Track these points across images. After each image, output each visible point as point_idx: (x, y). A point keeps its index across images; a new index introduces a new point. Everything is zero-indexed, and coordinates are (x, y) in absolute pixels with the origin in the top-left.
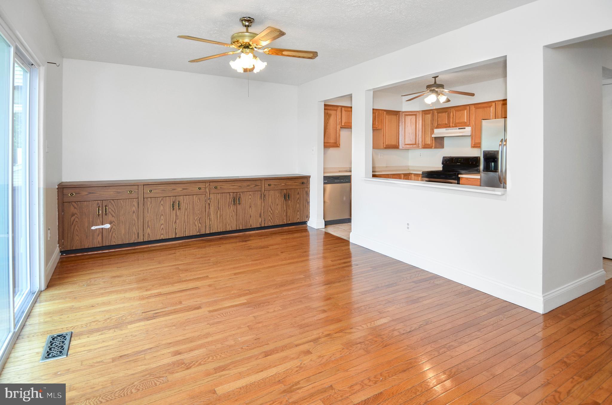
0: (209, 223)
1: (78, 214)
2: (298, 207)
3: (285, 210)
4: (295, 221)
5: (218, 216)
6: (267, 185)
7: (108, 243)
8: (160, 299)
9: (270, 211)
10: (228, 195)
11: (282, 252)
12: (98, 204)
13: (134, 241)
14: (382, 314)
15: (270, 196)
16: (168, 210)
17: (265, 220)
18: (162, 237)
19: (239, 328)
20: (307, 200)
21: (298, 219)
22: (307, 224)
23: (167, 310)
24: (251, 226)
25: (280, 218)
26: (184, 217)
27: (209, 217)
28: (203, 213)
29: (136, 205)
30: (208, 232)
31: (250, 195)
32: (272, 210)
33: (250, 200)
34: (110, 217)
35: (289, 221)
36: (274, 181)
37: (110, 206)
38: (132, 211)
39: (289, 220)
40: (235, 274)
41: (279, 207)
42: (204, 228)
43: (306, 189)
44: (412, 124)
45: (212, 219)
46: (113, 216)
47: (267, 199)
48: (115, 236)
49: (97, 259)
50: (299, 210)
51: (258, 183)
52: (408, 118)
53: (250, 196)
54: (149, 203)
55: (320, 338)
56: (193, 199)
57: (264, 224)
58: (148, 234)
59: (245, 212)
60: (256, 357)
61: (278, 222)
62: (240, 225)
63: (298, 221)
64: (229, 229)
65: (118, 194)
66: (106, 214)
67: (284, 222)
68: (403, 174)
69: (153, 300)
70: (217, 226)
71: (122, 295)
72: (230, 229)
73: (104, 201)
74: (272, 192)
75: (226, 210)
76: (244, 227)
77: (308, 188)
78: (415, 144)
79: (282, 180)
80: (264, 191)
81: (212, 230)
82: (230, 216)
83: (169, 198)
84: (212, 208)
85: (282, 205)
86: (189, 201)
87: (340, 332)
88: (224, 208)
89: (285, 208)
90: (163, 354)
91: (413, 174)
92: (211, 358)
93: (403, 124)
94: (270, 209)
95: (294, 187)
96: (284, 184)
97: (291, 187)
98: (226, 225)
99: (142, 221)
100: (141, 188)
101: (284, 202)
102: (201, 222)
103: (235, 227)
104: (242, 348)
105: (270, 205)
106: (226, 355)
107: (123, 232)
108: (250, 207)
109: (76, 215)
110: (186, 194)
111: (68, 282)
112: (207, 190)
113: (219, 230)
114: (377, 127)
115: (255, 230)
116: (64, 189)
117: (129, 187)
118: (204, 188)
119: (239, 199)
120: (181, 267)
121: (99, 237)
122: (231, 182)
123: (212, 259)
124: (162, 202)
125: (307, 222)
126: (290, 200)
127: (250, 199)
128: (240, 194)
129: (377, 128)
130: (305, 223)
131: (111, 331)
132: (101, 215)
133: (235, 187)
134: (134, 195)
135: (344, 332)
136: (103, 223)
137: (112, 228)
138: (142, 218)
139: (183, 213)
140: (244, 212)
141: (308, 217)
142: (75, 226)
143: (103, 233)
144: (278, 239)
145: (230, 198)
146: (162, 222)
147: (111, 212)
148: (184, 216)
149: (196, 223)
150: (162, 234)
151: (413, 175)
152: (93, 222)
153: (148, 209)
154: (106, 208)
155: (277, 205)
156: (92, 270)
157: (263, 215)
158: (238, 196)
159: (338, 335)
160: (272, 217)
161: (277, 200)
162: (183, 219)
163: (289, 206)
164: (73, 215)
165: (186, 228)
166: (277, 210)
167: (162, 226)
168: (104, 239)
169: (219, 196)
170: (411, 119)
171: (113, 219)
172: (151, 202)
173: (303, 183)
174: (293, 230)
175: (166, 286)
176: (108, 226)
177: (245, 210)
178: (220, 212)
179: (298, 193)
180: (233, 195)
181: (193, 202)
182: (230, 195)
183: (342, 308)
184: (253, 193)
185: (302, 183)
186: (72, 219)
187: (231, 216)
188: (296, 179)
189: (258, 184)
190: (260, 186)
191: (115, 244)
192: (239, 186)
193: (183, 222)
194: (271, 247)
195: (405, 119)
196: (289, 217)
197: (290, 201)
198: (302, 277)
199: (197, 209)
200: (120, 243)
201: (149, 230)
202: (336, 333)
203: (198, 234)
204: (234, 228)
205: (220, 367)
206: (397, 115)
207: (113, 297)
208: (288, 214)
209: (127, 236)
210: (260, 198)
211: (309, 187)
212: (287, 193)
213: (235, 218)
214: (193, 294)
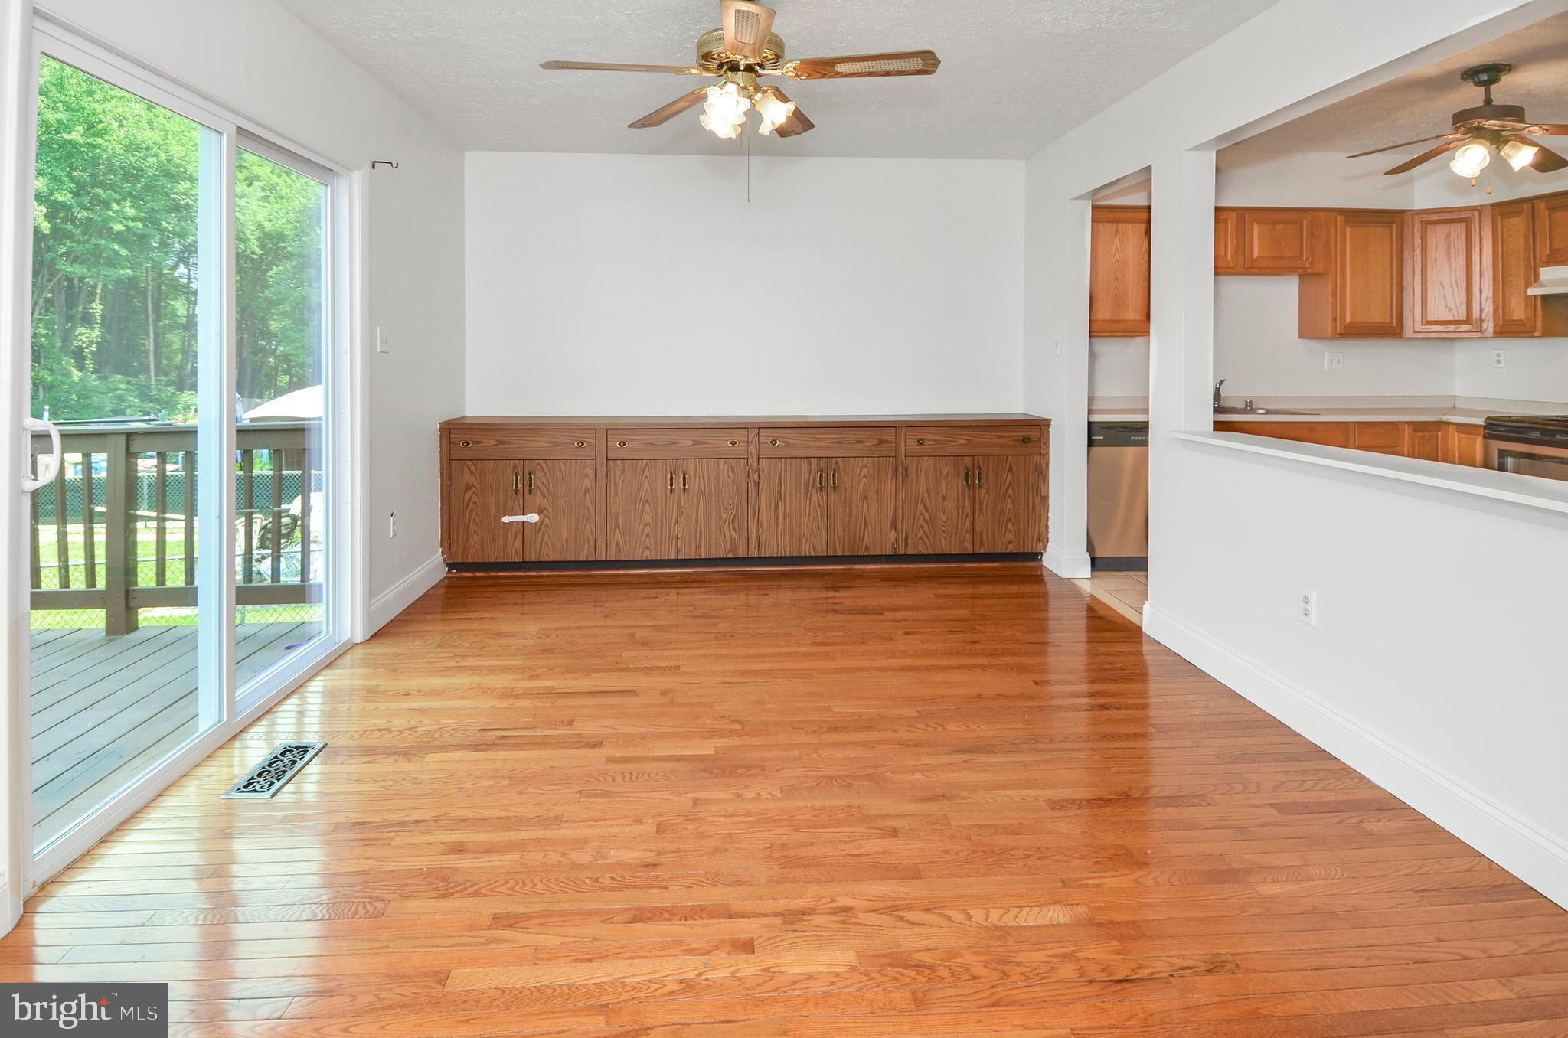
0: (758, 531)
1: (478, 486)
2: (1010, 509)
3: (967, 516)
4: (1000, 548)
5: (780, 515)
6: (913, 444)
7: (535, 557)
8: (539, 704)
9: (921, 514)
10: (804, 463)
11: (907, 634)
12: (515, 467)
13: (587, 557)
14: (1067, 890)
15: (923, 472)
16: (659, 491)
17: (906, 538)
18: (647, 555)
19: (638, 821)
20: (1039, 489)
21: (1010, 542)
22: (1041, 560)
23: (531, 734)
24: (867, 548)
25: (954, 536)
26: (697, 513)
27: (756, 517)
28: (742, 506)
29: (592, 475)
30: (753, 553)
31: (865, 466)
32: (927, 511)
33: (864, 479)
34: (538, 499)
35: (982, 548)
36: (932, 430)
37: (539, 474)
38: (583, 489)
39: (982, 544)
40: (744, 673)
41: (950, 505)
42: (745, 542)
43: (1037, 458)
44: (1452, 251)
45: (765, 522)
46: (544, 497)
47: (915, 479)
48: (548, 541)
49: (502, 589)
50: (1013, 518)
51: (888, 435)
52: (1437, 236)
53: (865, 470)
54: (618, 472)
55: (812, 911)
56: (718, 468)
57: (906, 547)
58: (617, 544)
59: (851, 511)
60: (607, 917)
61: (944, 546)
62: (837, 543)
63: (1010, 548)
64: (807, 550)
65: (555, 448)
66: (530, 491)
67: (966, 549)
68: (1409, 423)
69: (524, 703)
70: (777, 542)
71: (476, 680)
72: (810, 553)
73: (527, 462)
74: (927, 463)
75: (800, 502)
76: (849, 551)
77: (1044, 455)
78: (1468, 320)
79: (958, 429)
80: (906, 456)
81: (765, 551)
82: (811, 518)
83: (663, 464)
84: (763, 494)
85: (958, 500)
86: (708, 474)
87: (882, 911)
88: (794, 496)
89: (968, 509)
90: (429, 844)
91: (1454, 424)
92: (511, 883)
93: (1418, 252)
94: (921, 508)
95: (996, 451)
96: (965, 442)
97: (987, 451)
98: (800, 540)
99: (604, 512)
100: (602, 435)
101: (963, 491)
102: (736, 526)
103: (824, 547)
104: (596, 880)
105: (923, 497)
106: (549, 886)
107: (565, 534)
108: (866, 498)
109: (473, 489)
110: (701, 456)
111: (413, 632)
112: (753, 449)
113: (781, 553)
114: (1307, 265)
115: (881, 563)
116: (452, 431)
117: (578, 434)
118: (744, 442)
119: (834, 475)
120: (641, 634)
121: (516, 541)
122: (814, 430)
123: (721, 625)
124: (647, 472)
125: (1042, 554)
126: (985, 485)
127: (865, 476)
128: (836, 463)
129: (1309, 271)
130: (1035, 556)
131: (392, 759)
132: (521, 491)
133: (823, 443)
134: (587, 452)
135: (896, 916)
136: (526, 511)
137: (543, 521)
138: (604, 506)
139: (695, 502)
140: (847, 510)
141: (1043, 539)
142: (471, 512)
143: (526, 532)
144: (925, 594)
145: (810, 472)
146: (648, 518)
147: (541, 486)
148: (698, 508)
149: (726, 528)
150: (647, 548)
151: (1452, 429)
152: (505, 506)
153: (616, 486)
154: (530, 477)
155: (944, 498)
156: (473, 611)
157: (902, 523)
158: (832, 466)
159: (873, 919)
160: (927, 530)
161: (944, 484)
162: (694, 515)
163: (981, 504)
164: (468, 488)
165: (700, 540)
166: (944, 513)
167: (648, 529)
168: (527, 546)
169: (781, 465)
170: (1449, 235)
171: (545, 503)
172: (623, 471)
173: (1026, 440)
174: (989, 573)
175: (574, 675)
176: (533, 518)
177: (850, 506)
178: (785, 505)
179: (1010, 469)
180: (818, 464)
181: (718, 475)
182: (810, 463)
183: (951, 835)
184: (874, 463)
185: (1023, 440)
186: (468, 495)
187: (814, 519)
188: (1003, 429)
189: (887, 438)
190: (892, 442)
191: (548, 560)
192: (835, 443)
193: (694, 523)
194: (889, 615)
195: (1424, 239)
196: (981, 534)
197: (983, 491)
198: (912, 715)
199: (727, 495)
200: (559, 558)
201: (618, 536)
202: (870, 912)
203: (730, 556)
204: (821, 551)
205: (508, 916)
206: (1392, 223)
207: (462, 680)
208: (978, 527)
209: (573, 545)
210: (892, 477)
211: (1048, 453)
212: (974, 465)
213: (823, 523)
214: (613, 706)
